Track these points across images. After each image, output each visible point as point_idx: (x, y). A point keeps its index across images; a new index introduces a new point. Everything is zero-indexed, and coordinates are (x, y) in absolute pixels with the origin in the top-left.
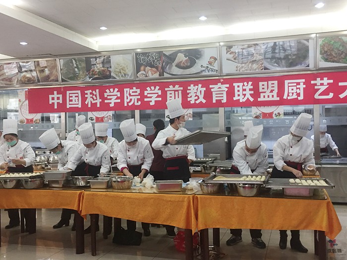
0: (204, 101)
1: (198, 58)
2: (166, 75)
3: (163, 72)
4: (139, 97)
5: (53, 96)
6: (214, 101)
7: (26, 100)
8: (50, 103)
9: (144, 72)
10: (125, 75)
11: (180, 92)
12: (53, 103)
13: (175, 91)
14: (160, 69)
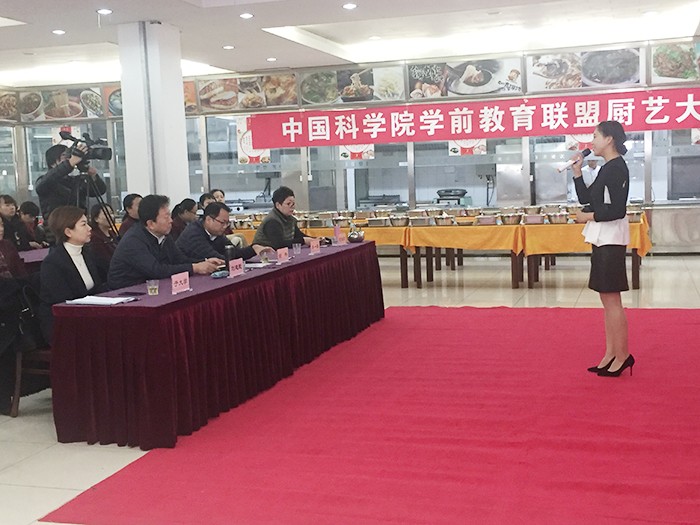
0: (502, 129)
1: (494, 72)
2: (450, 94)
3: (447, 90)
4: (412, 124)
5: (288, 124)
6: (516, 129)
7: (248, 129)
8: (285, 134)
9: (419, 91)
10: (393, 95)
11: (470, 117)
12: (289, 135)
13: (463, 115)
14: (442, 86)
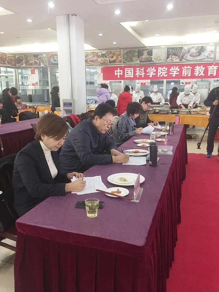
0: (203, 75)
1: (203, 51)
2: (183, 60)
3: (182, 58)
4: (167, 72)
5: (117, 71)
6: (209, 75)
9: (171, 59)
10: (160, 60)
11: (190, 70)
12: (117, 75)
14: (180, 57)
